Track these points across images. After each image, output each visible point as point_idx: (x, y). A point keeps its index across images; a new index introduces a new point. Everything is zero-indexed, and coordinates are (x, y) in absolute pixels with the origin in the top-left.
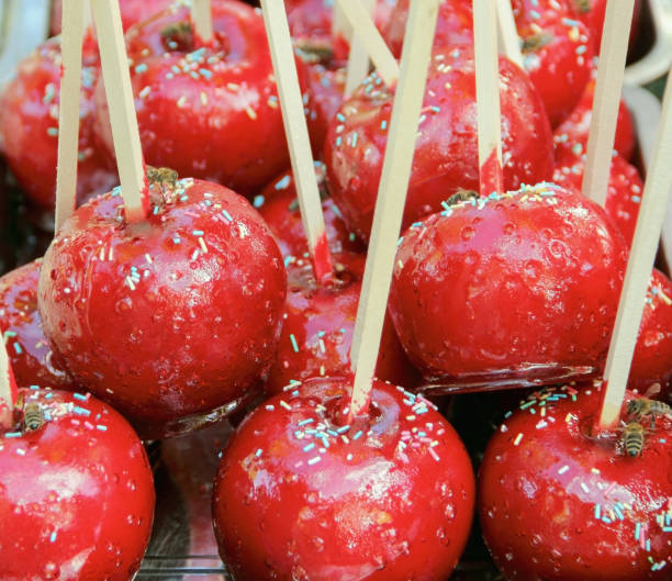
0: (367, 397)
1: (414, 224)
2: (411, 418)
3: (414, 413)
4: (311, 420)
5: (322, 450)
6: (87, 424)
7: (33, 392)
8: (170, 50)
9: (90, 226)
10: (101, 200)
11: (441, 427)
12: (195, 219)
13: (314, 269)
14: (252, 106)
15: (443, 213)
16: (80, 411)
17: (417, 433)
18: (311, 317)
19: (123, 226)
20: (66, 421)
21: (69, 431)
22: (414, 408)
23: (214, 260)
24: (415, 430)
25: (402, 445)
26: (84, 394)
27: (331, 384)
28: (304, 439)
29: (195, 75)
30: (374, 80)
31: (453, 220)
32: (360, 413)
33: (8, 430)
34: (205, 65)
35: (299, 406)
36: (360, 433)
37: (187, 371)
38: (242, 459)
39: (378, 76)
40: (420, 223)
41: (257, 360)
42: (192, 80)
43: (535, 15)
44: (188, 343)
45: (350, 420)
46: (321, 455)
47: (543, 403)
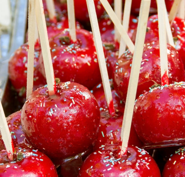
0: (126, 149)
1: (140, 95)
2: (140, 156)
3: (141, 154)
4: (108, 157)
5: (112, 166)
6: (37, 159)
7: (20, 150)
8: (63, 45)
9: (37, 96)
10: (41, 89)
11: (150, 159)
12: (71, 93)
13: (109, 111)
14: (89, 62)
15: (150, 91)
16: (34, 155)
17: (142, 160)
18: (108, 126)
19: (48, 96)
20: (30, 158)
21: (31, 161)
22: (141, 153)
23: (77, 106)
24: (141, 159)
25: (137, 164)
26: (36, 150)
27: (114, 146)
28: (106, 162)
29: (71, 52)
30: (128, 52)
31: (153, 93)
32: (124, 154)
33: (12, 161)
34: (74, 49)
35: (104, 152)
36: (124, 160)
37: (69, 142)
38: (86, 170)
39: (129, 51)
40: (142, 95)
41: (91, 138)
42: (70, 54)
43: (179, 32)
44: (69, 132)
45: (121, 156)
46: (112, 167)
47: (183, 151)
